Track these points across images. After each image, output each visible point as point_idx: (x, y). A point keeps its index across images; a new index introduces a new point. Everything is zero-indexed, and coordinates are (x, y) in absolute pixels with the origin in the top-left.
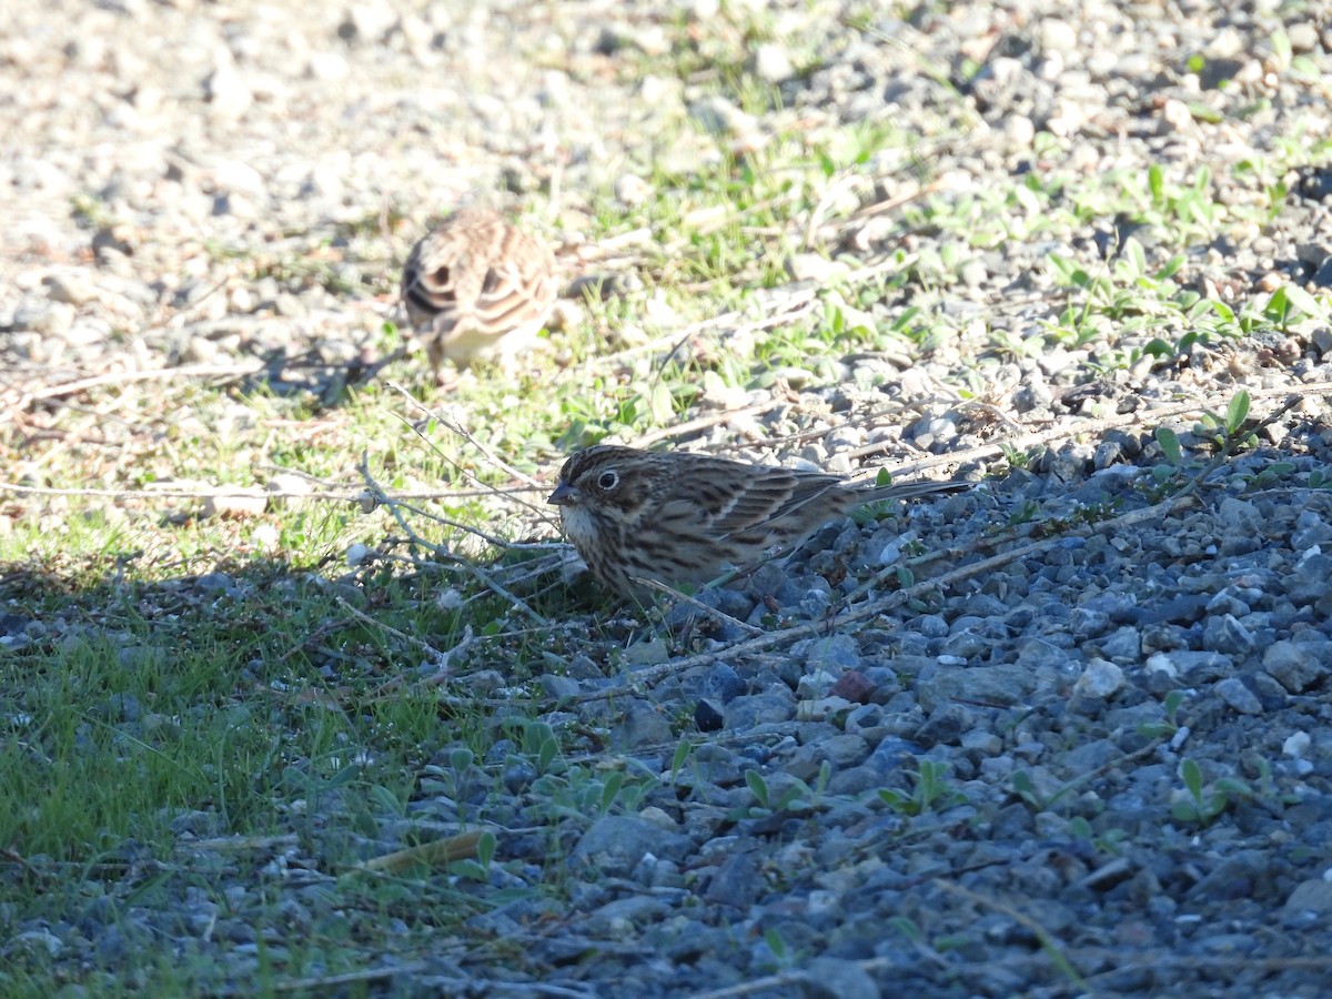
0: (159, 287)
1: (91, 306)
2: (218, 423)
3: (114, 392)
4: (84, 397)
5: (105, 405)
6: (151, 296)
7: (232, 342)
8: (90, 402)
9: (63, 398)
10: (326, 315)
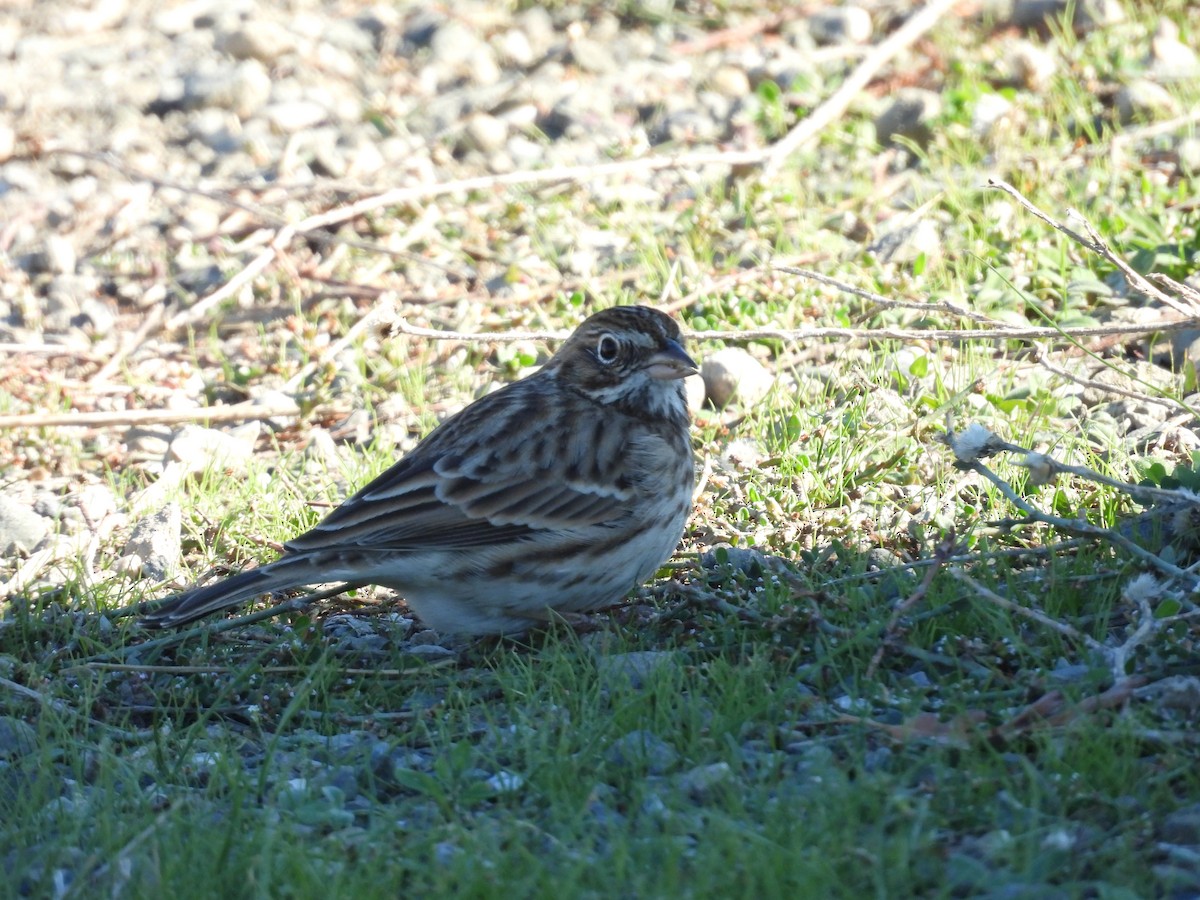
0: (374, 28)
1: (286, 62)
2: (570, 258)
3: (407, 214)
4: (363, 225)
5: (398, 239)
6: (364, 40)
7: (525, 117)
8: (374, 234)
9: (333, 229)
10: (648, 67)
